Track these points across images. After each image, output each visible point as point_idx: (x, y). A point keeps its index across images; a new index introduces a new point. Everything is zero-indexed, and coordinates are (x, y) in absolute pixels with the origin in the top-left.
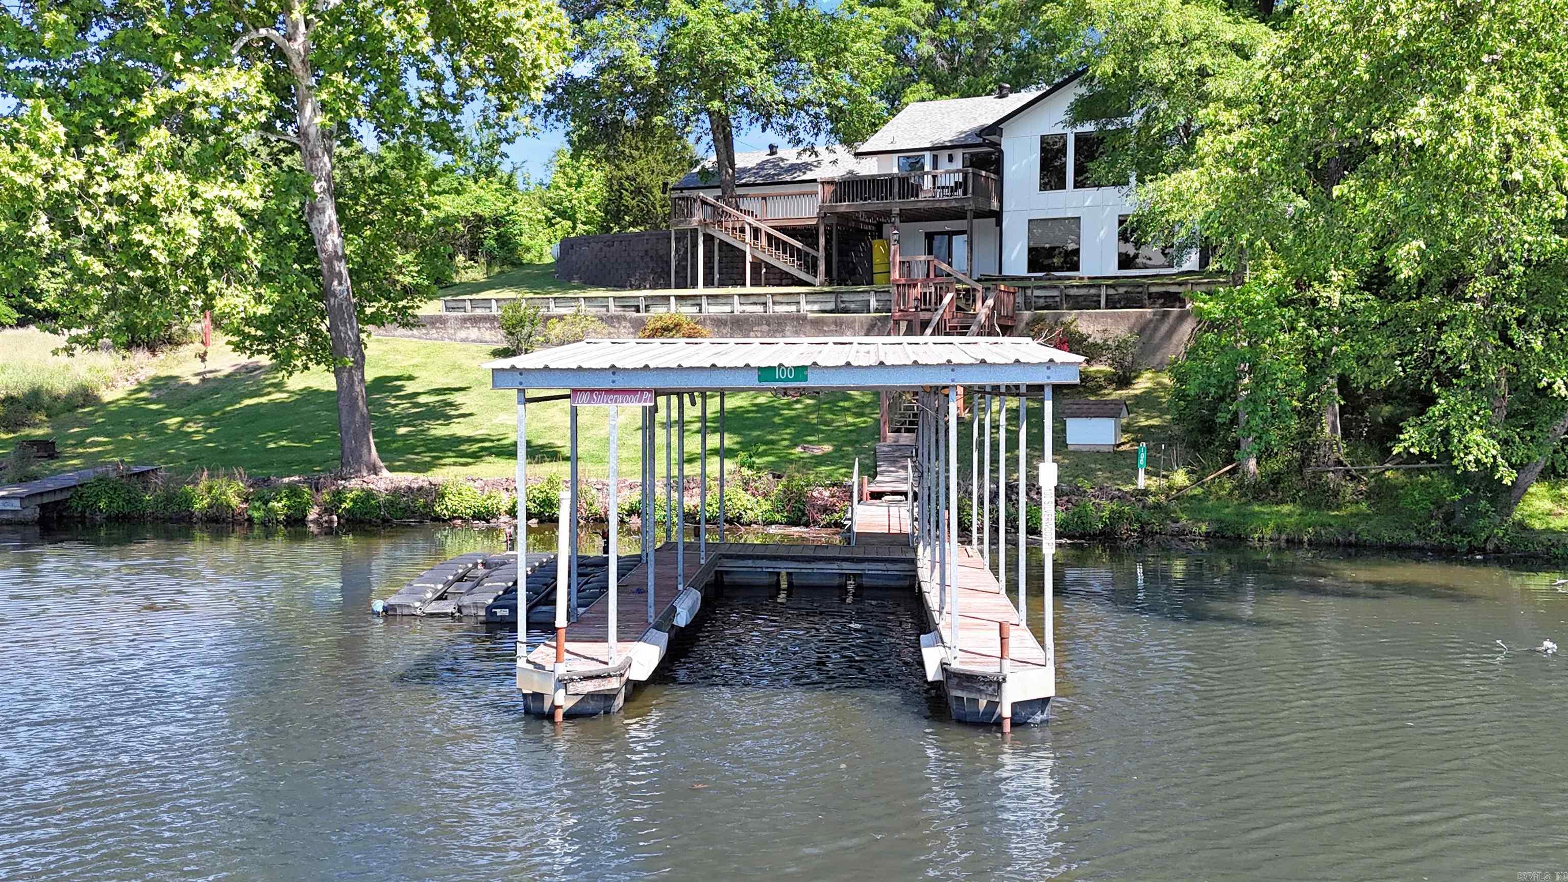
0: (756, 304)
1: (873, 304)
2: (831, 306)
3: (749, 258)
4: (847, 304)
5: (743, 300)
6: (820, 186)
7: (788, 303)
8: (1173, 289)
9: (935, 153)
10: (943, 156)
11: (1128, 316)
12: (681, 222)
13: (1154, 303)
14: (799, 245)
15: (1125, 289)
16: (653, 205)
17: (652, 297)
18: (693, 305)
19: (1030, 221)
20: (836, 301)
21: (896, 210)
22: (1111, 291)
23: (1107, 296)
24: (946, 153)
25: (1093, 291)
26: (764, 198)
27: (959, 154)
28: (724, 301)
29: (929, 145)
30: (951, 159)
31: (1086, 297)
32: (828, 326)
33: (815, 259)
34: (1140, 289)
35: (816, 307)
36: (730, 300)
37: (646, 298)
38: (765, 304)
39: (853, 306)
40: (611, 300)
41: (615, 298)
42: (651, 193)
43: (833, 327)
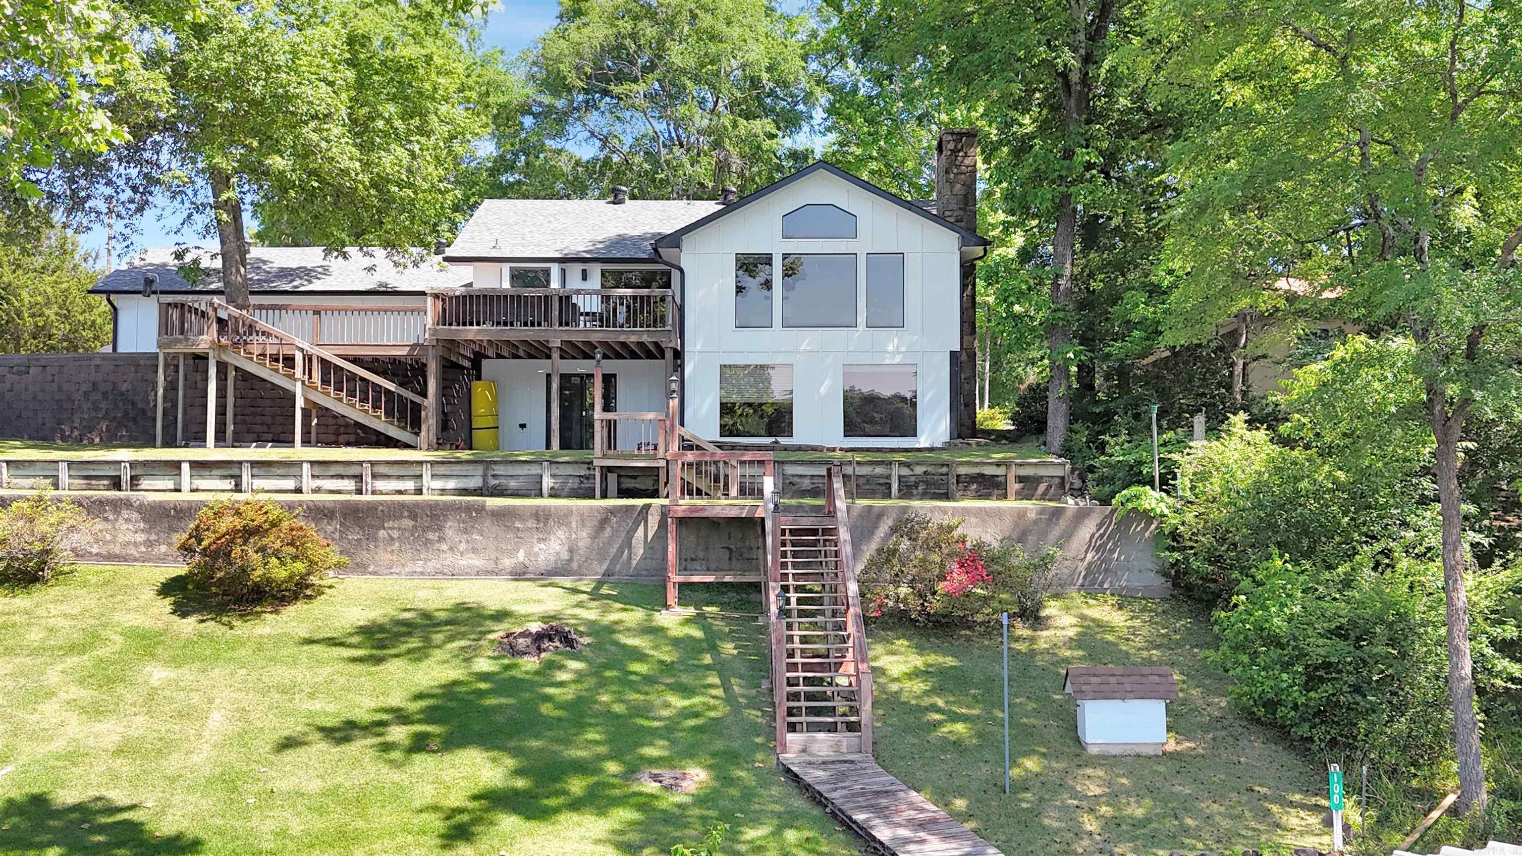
0: (342, 477)
1: (547, 482)
2: (475, 482)
3: (300, 403)
4: (503, 481)
5: (317, 470)
6: (430, 300)
7: (400, 477)
8: (989, 471)
9: (563, 266)
10: (575, 270)
11: (998, 514)
12: (178, 341)
13: (966, 489)
14: (391, 386)
15: (924, 469)
16: (19, 314)
17: (146, 464)
18: (225, 477)
19: (723, 367)
20: (484, 477)
21: (556, 343)
22: (905, 471)
23: (900, 477)
24: (580, 267)
25: (879, 470)
26: (317, 312)
27: (596, 271)
28: (281, 471)
29: (557, 255)
30: (585, 276)
31: (868, 479)
32: (523, 520)
33: (417, 409)
34: (944, 470)
35: (451, 484)
36: (293, 471)
37: (133, 464)
38: (359, 478)
39: (513, 484)
40: (63, 466)
41: (71, 464)
42: (17, 296)
43: (531, 524)
